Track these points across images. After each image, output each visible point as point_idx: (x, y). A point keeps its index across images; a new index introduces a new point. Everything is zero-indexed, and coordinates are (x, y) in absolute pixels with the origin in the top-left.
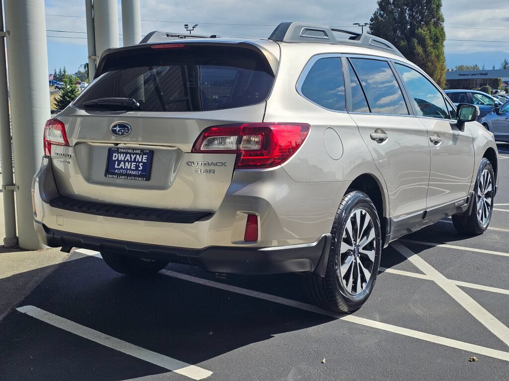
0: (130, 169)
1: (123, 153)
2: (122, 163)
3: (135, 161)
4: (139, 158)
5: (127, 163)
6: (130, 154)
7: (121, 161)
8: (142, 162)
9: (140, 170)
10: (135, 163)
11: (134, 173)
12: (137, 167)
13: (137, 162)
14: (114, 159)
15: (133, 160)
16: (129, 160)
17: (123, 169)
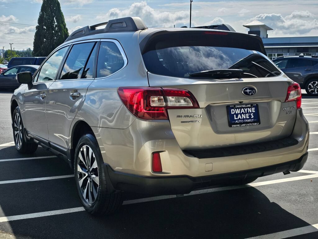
0: (246, 119)
1: (238, 108)
2: (239, 115)
3: (247, 113)
4: (250, 110)
5: (243, 115)
6: (244, 108)
7: (238, 114)
8: (252, 113)
9: (253, 118)
10: (248, 114)
11: (249, 121)
12: (250, 116)
13: (249, 113)
14: (232, 113)
15: (246, 112)
16: (244, 112)
17: (241, 119)
